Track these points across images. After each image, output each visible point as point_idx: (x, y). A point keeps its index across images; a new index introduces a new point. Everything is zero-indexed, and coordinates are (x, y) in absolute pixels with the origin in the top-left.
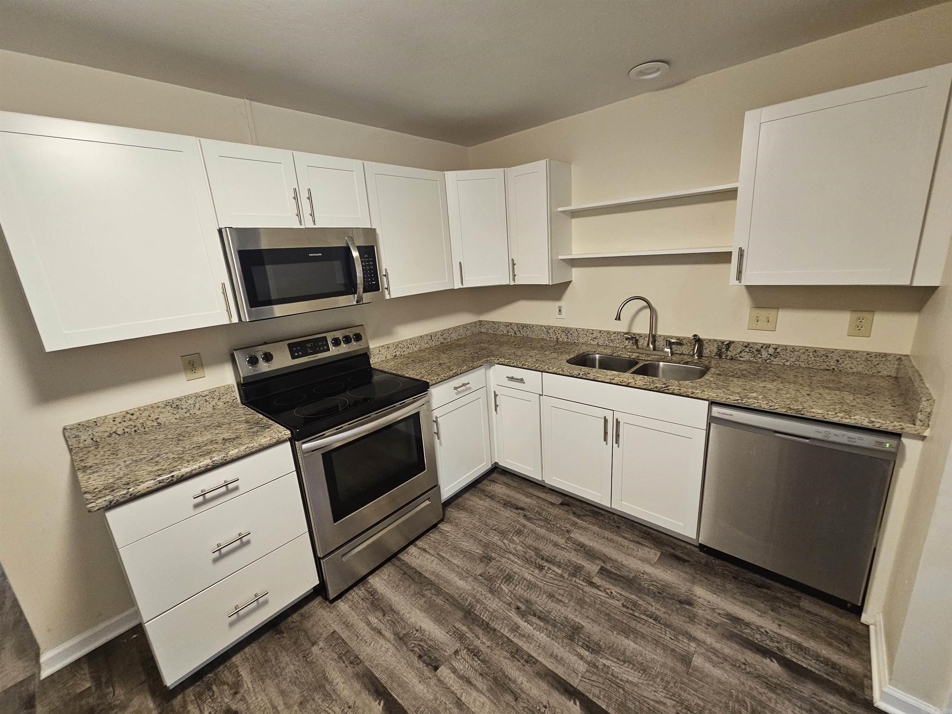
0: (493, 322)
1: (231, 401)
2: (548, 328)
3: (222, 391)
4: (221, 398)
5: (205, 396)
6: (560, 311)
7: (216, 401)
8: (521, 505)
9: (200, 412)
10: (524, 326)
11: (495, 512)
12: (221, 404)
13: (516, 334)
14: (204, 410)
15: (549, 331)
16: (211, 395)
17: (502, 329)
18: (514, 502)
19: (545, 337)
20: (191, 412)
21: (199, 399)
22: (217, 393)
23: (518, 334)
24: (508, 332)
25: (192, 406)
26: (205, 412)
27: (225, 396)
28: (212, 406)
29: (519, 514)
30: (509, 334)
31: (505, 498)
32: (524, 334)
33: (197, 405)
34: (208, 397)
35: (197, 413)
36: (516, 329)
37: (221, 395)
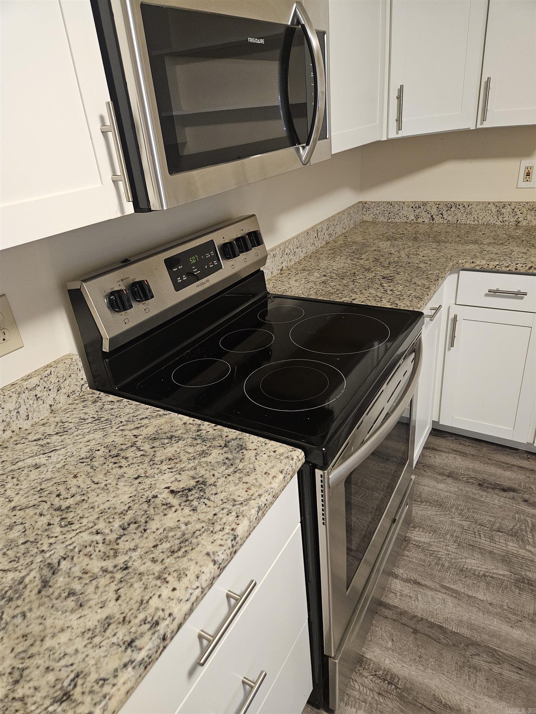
0: (388, 203)
1: (79, 389)
2: (500, 207)
3: (62, 372)
4: (62, 386)
5: (34, 388)
6: (528, 174)
7: (53, 394)
8: (507, 484)
9: (30, 423)
10: (450, 206)
11: (474, 499)
12: (62, 398)
13: (433, 219)
14: (36, 417)
15: (503, 211)
16: (45, 384)
17: (405, 213)
18: (492, 479)
19: (492, 221)
20: (14, 427)
21: (23, 396)
22: (53, 379)
23: (438, 220)
24: (417, 217)
25: (14, 413)
26: (37, 420)
27: (67, 382)
28: (48, 407)
29: (513, 498)
30: (420, 220)
31: (473, 475)
32: (450, 218)
33: (22, 410)
34: (38, 389)
35: (25, 427)
36: (434, 211)
37: (61, 380)
